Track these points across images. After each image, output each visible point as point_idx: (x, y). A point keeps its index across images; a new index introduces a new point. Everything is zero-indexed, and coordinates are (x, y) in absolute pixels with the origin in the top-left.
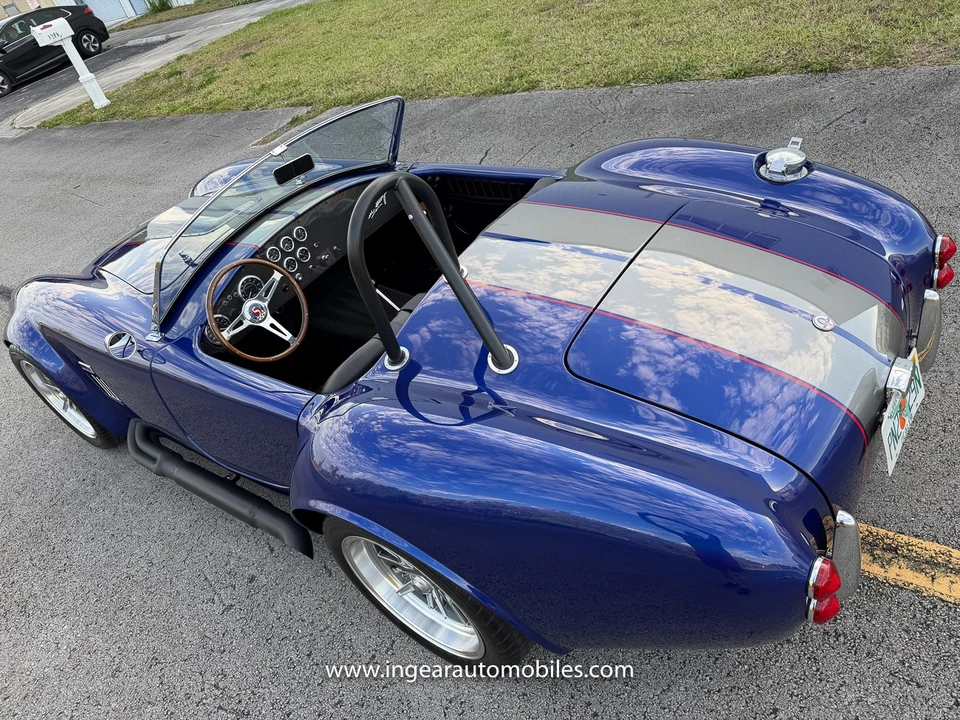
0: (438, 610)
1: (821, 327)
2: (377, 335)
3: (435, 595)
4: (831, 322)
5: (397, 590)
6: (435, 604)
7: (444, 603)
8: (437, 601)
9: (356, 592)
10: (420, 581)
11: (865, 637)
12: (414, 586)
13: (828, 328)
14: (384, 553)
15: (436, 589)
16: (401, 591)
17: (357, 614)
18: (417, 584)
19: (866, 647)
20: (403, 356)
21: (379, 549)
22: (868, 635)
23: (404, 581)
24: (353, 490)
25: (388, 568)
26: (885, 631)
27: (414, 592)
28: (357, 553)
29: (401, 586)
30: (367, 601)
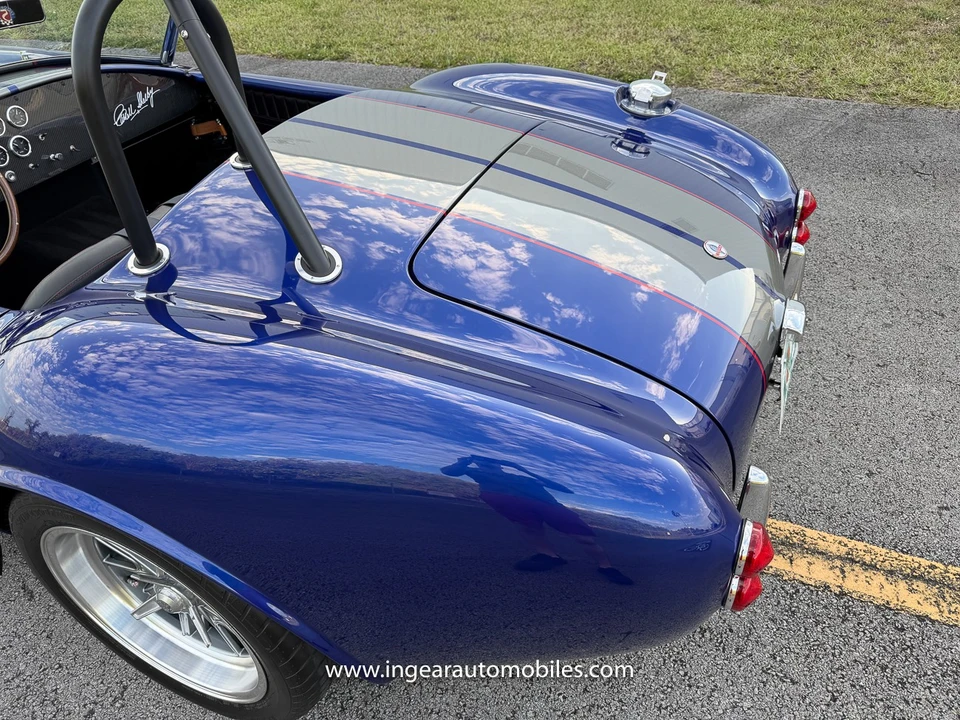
0: (198, 637)
1: (714, 253)
2: (123, 232)
3: (192, 614)
4: (723, 250)
5: (132, 610)
6: (193, 629)
7: (208, 626)
8: (196, 622)
9: (69, 620)
10: (168, 595)
11: (731, 631)
12: (162, 603)
13: (721, 255)
14: (115, 556)
15: (196, 604)
16: (139, 611)
17: (70, 652)
18: (166, 599)
19: (734, 641)
20: (159, 255)
21: (106, 550)
22: (734, 628)
23: (144, 598)
24: (63, 456)
25: (120, 579)
26: (751, 622)
27: (159, 613)
28: (65, 556)
29: (138, 604)
30: (87, 633)
